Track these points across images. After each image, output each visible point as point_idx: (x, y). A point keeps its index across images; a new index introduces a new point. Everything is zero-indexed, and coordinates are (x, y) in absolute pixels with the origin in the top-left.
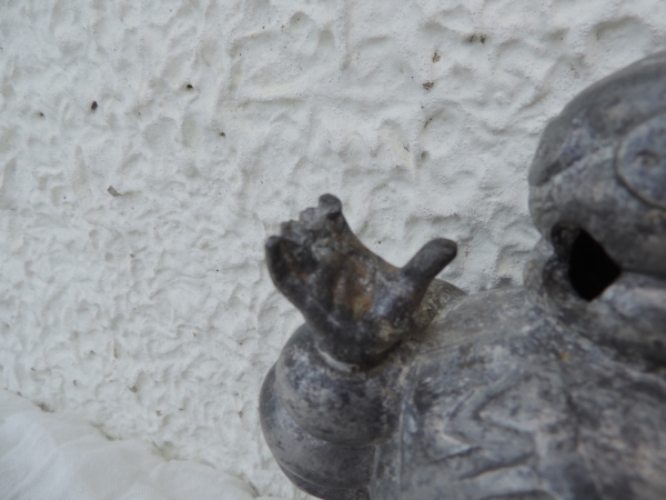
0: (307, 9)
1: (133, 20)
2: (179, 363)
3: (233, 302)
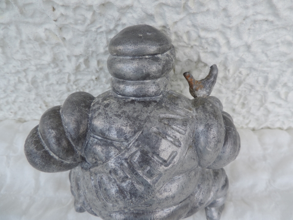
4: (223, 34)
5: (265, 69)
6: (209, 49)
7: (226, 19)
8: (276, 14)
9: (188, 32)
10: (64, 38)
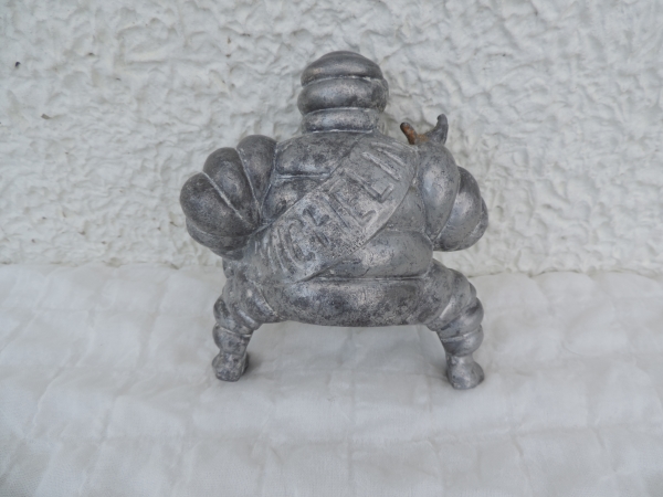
0: (159, 17)
1: (41, 15)
2: (113, 210)
3: (143, 169)
4: (450, 75)
5: (520, 135)
6: (435, 101)
7: (452, 53)
8: (514, 45)
9: (403, 73)
10: (233, 85)
